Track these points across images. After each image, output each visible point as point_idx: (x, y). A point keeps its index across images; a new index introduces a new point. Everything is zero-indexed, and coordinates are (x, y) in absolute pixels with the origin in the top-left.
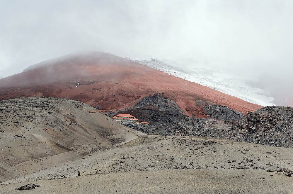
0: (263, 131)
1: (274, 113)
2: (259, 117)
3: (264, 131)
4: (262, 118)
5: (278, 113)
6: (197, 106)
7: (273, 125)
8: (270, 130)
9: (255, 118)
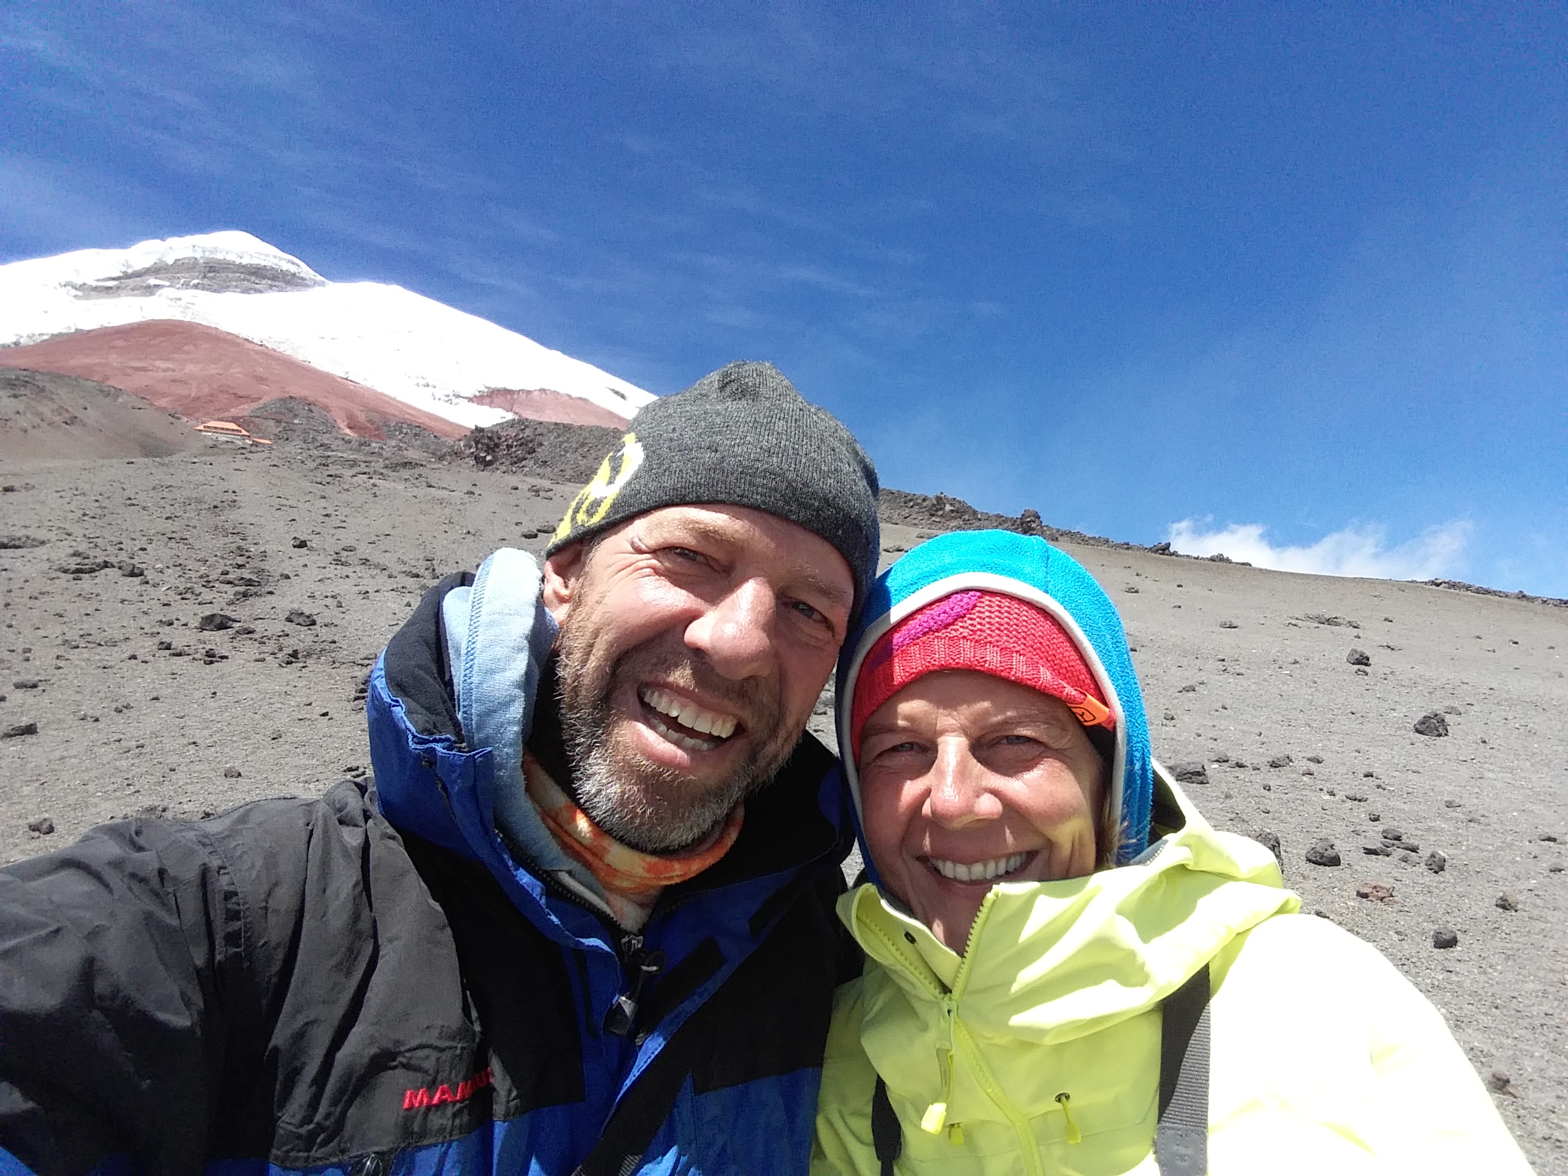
0: (508, 463)
1: (528, 432)
2: (499, 438)
3: (511, 464)
4: (503, 439)
5: (537, 432)
6: (370, 421)
7: (529, 453)
8: (524, 463)
9: (490, 438)
